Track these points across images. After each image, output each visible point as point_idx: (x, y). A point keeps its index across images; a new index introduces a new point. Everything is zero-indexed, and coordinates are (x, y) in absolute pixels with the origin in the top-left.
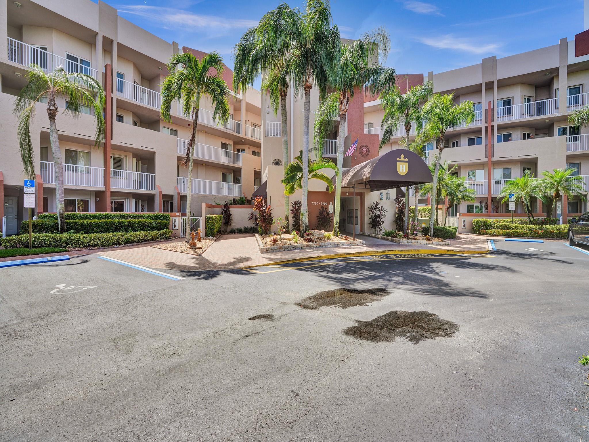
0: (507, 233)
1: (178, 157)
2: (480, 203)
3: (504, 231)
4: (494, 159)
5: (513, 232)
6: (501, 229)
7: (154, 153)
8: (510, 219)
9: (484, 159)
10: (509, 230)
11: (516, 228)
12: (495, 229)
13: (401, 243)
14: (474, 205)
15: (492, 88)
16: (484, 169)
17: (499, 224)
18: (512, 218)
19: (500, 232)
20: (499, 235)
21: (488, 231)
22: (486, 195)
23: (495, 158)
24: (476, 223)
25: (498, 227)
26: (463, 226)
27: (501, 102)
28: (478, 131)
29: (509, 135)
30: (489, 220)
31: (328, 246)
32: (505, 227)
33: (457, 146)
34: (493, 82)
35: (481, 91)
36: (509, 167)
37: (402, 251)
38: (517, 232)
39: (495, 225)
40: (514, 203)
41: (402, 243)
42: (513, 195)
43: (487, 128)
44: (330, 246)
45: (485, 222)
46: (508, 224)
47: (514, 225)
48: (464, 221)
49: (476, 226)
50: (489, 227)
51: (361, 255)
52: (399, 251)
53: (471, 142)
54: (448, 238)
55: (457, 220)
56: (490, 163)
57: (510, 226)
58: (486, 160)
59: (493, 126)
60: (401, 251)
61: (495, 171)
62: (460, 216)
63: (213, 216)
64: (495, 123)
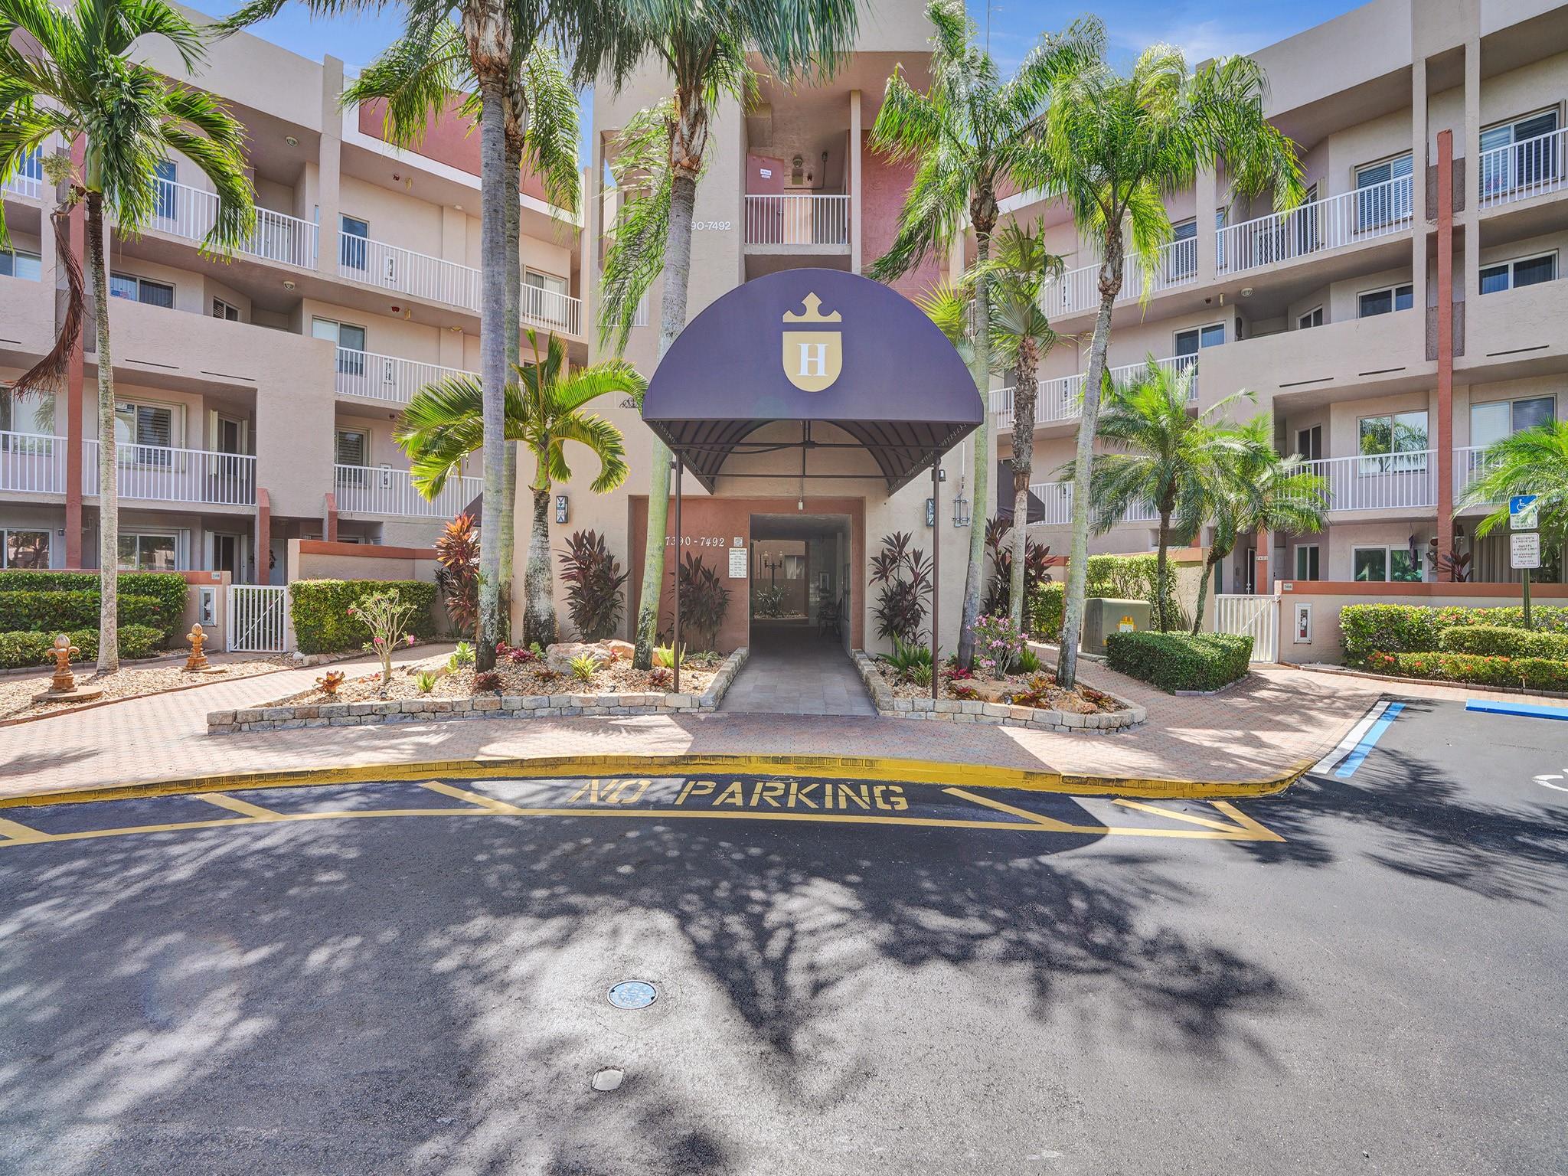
0: (1495, 670)
1: (338, 403)
2: (1413, 541)
3: (1483, 662)
4: (1462, 363)
5: (1525, 666)
6: (1470, 650)
7: (254, 391)
8: (1513, 607)
9: (1418, 365)
10: (1508, 655)
11: (1544, 648)
12: (1445, 650)
13: (882, 713)
14: (1384, 550)
15: (1457, 86)
16: (1427, 410)
17: (1459, 628)
18: (1527, 605)
19: (1464, 667)
20: (1458, 680)
21: (1406, 659)
22: (1426, 508)
23: (1473, 358)
24: (1354, 621)
25: (1457, 643)
26: (1297, 633)
27: (1506, 133)
28: (1398, 260)
29: (1548, 261)
30: (1414, 609)
31: (538, 713)
32: (1487, 644)
33: (1319, 322)
34: (1461, 51)
35: (1408, 106)
36: (1544, 392)
37: (784, 760)
38: (1550, 669)
39: (1443, 634)
40: (1536, 536)
41: (889, 714)
42: (1527, 501)
43: (1432, 240)
44: (545, 712)
45: (1394, 619)
46: (1509, 629)
47: (1531, 636)
48: (1304, 614)
49: (1354, 634)
50: (1419, 639)
51: (562, 770)
52: (766, 759)
53: (1374, 304)
54: (1184, 687)
55: (1273, 609)
56: (1446, 380)
57: (1512, 640)
58: (1429, 368)
59: (1459, 233)
60: (776, 760)
61: (1478, 412)
62: (1284, 592)
63: (312, 583)
64: (1471, 218)
